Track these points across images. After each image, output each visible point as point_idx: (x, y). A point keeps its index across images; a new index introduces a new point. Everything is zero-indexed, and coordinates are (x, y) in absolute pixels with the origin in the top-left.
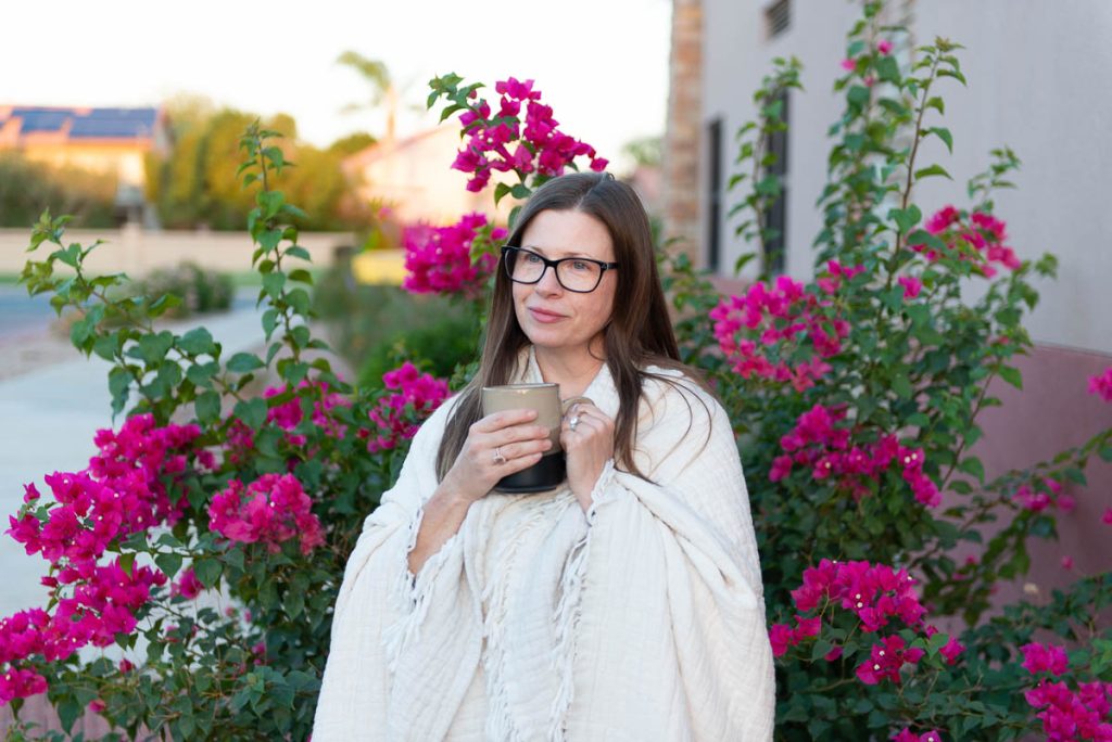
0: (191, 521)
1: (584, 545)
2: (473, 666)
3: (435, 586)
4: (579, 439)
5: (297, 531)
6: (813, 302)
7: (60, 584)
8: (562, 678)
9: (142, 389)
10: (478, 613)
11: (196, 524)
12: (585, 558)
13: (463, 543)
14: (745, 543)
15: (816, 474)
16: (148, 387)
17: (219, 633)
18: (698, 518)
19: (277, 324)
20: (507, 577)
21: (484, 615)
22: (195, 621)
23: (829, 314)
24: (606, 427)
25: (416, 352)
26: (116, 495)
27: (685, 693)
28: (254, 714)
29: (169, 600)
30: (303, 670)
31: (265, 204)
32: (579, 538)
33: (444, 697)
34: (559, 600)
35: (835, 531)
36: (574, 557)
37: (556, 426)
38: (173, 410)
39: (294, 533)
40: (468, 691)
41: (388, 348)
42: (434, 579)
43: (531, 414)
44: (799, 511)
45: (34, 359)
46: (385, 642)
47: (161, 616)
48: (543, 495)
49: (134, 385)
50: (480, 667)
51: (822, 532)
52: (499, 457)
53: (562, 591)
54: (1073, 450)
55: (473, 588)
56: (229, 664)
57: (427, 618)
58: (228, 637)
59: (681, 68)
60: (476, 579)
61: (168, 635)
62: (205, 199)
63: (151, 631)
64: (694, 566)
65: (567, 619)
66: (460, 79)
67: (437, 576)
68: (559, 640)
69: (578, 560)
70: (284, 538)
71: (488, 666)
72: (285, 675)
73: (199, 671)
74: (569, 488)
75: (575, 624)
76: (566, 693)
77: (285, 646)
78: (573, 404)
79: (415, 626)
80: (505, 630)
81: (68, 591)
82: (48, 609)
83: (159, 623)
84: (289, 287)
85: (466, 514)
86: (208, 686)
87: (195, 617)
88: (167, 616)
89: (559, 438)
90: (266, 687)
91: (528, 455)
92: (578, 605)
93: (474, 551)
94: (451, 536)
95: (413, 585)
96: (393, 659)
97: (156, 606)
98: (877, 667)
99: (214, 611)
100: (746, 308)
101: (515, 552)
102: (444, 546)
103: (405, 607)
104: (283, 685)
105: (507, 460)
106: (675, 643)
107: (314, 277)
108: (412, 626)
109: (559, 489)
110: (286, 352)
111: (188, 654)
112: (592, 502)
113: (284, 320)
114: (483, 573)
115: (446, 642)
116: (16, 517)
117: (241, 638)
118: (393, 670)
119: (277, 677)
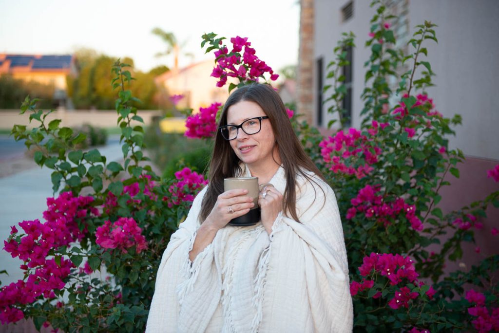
0: (88, 239)
1: (268, 250)
2: (217, 303)
3: (201, 267)
4: (266, 203)
5: (135, 243)
6: (365, 139)
7: (29, 268)
8: (257, 310)
9: (66, 181)
10: (220, 279)
11: (91, 240)
12: (269, 257)
13: (214, 247)
14: (341, 250)
15: (367, 215)
16: (69, 180)
17: (101, 289)
18: (320, 239)
19: (129, 150)
20: (234, 263)
21: (223, 280)
22: (90, 284)
23: (373, 144)
24: (279, 197)
25: (188, 164)
26: (52, 230)
27: (312, 318)
28: (117, 325)
29: (78, 275)
30: (138, 305)
31: (123, 97)
32: (266, 247)
33: (203, 316)
34: (256, 275)
35: (376, 241)
36: (264, 256)
37: (256, 196)
38: (80, 190)
39: (134, 244)
40: (214, 314)
41: (176, 162)
42: (200, 264)
43: (245, 191)
44: (359, 232)
45: (17, 168)
46: (178, 291)
47: (75, 282)
48: (250, 227)
49: (63, 179)
50: (220, 303)
51: (370, 241)
52: (231, 210)
53: (258, 271)
54: (480, 202)
55: (218, 268)
56: (106, 303)
57: (197, 281)
58: (105, 291)
59: (305, 35)
60: (219, 264)
61: (78, 290)
62: (94, 96)
63: (70, 288)
64: (317, 261)
65: (260, 283)
66: (216, 35)
67: (202, 262)
68: (256, 293)
69: (265, 257)
70: (129, 246)
71: (224, 303)
72: (130, 308)
73: (92, 306)
74: (262, 224)
75: (264, 285)
76: (259, 316)
77: (131, 295)
78: (264, 187)
79: (191, 285)
80: (232, 287)
81: (33, 271)
82: (24, 279)
83: (74, 285)
84: (133, 134)
85: (216, 234)
86: (96, 313)
87: (90, 282)
88: (77, 282)
89: (258, 202)
90: (121, 313)
91: (244, 209)
92: (265, 277)
93: (219, 252)
94: (209, 244)
95: (191, 266)
96: (181, 298)
97: (73, 278)
98: (398, 301)
99: (99, 280)
100: (335, 142)
101: (237, 253)
102: (205, 249)
103: (187, 276)
104: (130, 313)
105: (234, 211)
106: (308, 294)
107: (144, 129)
108: (190, 284)
109: (257, 224)
110: (132, 163)
111: (87, 298)
112: (272, 231)
113: (131, 148)
114: (223, 261)
115: (205, 292)
116: (7, 241)
117: (111, 291)
118: (181, 304)
119: (126, 309)
